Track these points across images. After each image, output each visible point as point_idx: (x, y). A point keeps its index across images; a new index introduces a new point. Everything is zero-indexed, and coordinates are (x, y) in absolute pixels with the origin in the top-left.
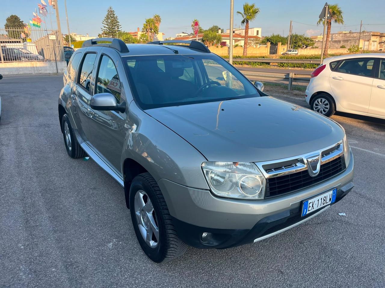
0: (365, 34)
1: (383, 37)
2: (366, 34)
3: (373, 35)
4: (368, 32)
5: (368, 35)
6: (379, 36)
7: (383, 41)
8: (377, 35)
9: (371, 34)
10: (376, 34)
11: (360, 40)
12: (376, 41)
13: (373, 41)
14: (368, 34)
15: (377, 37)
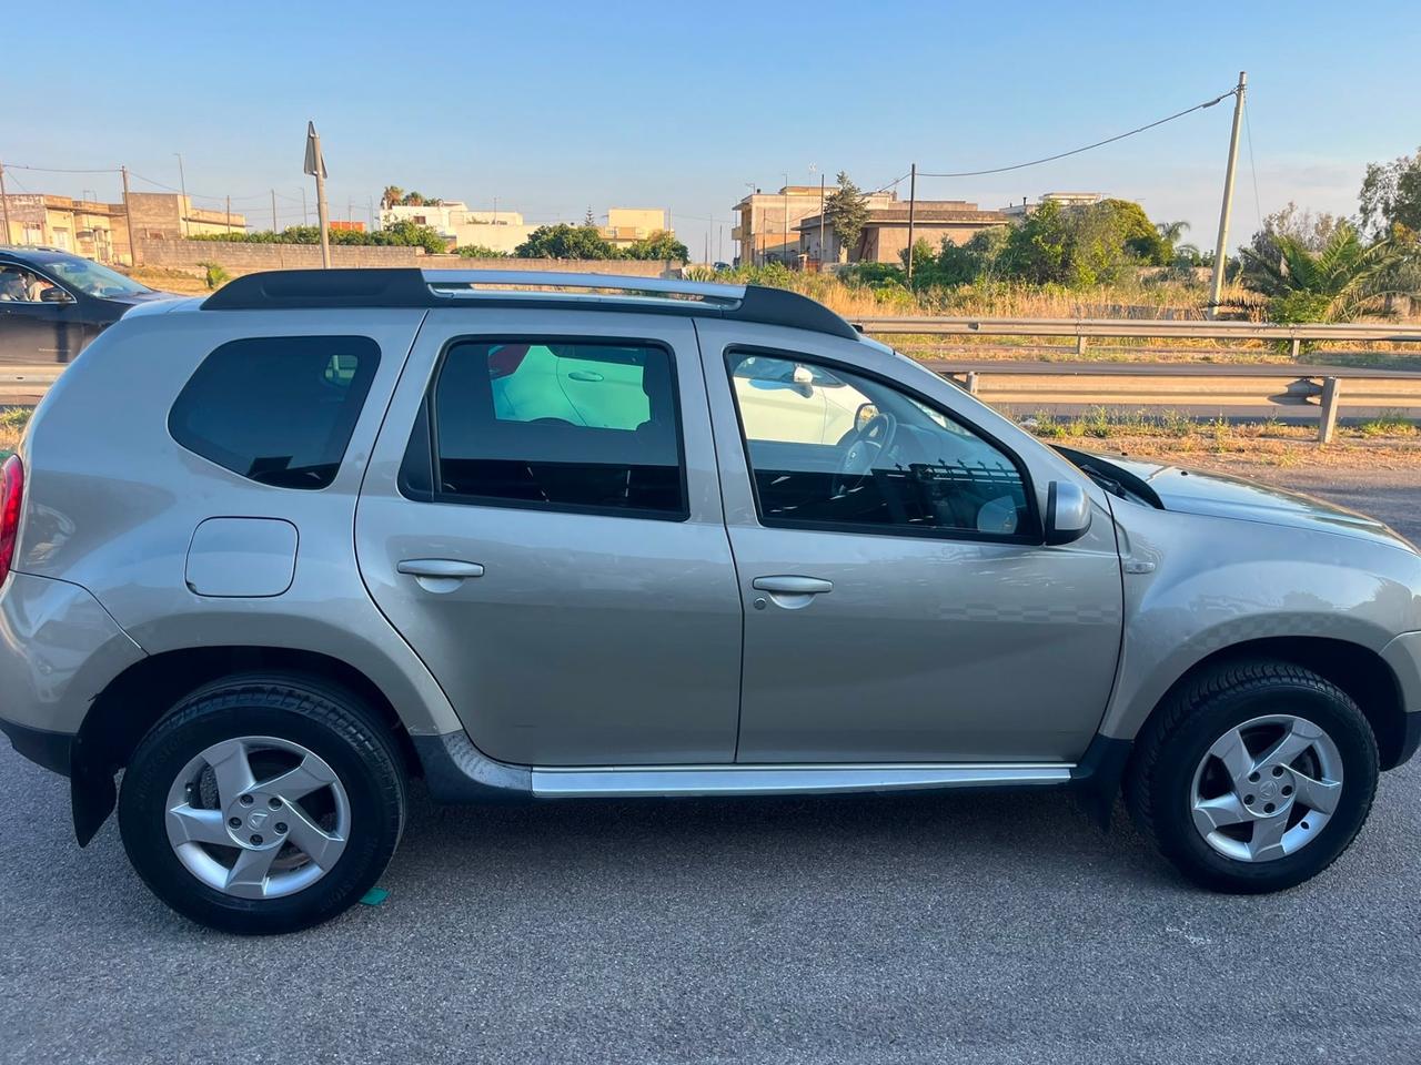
0: (17, 203)
1: (85, 216)
2: (24, 203)
3: (50, 208)
4: (28, 196)
5: (33, 207)
6: (71, 210)
7: (87, 230)
8: (64, 206)
9: (43, 202)
10: (59, 205)
11: (10, 223)
12: (65, 229)
13: (55, 229)
14: (32, 203)
15: (66, 213)
